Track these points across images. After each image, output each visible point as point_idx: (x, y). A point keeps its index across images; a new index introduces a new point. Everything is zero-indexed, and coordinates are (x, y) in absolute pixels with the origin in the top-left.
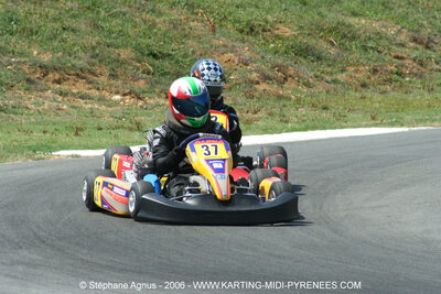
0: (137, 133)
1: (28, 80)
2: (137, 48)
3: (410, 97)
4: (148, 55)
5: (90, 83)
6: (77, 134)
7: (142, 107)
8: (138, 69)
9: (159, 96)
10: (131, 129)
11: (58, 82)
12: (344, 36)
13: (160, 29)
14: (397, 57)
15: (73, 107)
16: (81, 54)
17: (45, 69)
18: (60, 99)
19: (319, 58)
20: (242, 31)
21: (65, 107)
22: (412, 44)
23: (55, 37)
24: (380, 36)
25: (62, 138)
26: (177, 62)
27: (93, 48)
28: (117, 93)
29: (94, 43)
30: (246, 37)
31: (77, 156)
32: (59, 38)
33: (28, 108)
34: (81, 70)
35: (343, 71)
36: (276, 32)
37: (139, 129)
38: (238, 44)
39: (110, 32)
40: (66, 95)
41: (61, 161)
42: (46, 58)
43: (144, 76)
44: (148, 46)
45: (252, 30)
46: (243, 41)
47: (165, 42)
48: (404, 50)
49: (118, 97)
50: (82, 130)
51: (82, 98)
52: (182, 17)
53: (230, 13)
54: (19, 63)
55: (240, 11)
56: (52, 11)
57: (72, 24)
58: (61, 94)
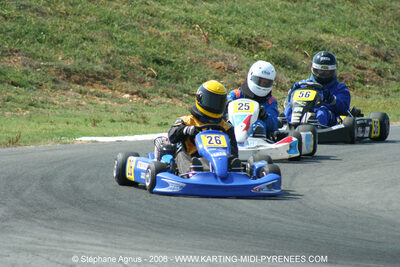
0: (143, 125)
1: (54, 81)
2: (144, 56)
3: (369, 101)
4: (153, 61)
5: (105, 84)
6: (94, 125)
7: (147, 104)
8: (145, 73)
9: (162, 96)
10: (138, 122)
11: (78, 83)
12: (317, 49)
13: (163, 40)
14: (359, 68)
15: (91, 103)
16: (98, 60)
17: (68, 73)
18: (80, 96)
19: (295, 67)
20: (231, 44)
21: (84, 103)
22: (372, 57)
23: (77, 46)
24: (345, 50)
25: (82, 128)
26: (177, 68)
27: (109, 55)
28: (127, 92)
29: (109, 51)
30: (234, 49)
31: (96, 141)
32: (81, 46)
33: (53, 103)
34: (98, 72)
36: (260, 44)
37: (145, 122)
38: (228, 54)
39: (122, 42)
40: (85, 93)
41: (83, 145)
42: (69, 64)
43: (150, 79)
44: (153, 54)
45: (240, 42)
46: (232, 51)
47: (167, 51)
48: (365, 62)
49: (127, 96)
50: (98, 121)
51: (98, 96)
52: (182, 31)
53: (222, 28)
54: (48, 66)
55: (231, 26)
56: (75, 25)
57: (91, 34)
58: (81, 92)
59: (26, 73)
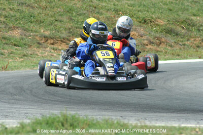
1: (39, 43)
5: (67, 44)
11: (53, 44)
12: (189, 25)
15: (59, 55)
16: (63, 31)
17: (47, 38)
18: (53, 51)
19: (177, 34)
20: (140, 22)
21: (55, 55)
23: (52, 24)
27: (70, 29)
29: (70, 27)
30: (142, 25)
32: (53, 24)
33: (37, 55)
34: (63, 38)
35: (188, 40)
36: (157, 22)
38: (138, 28)
39: (78, 22)
40: (56, 50)
42: (47, 33)
45: (145, 22)
46: (140, 26)
52: (112, 16)
53: (135, 14)
54: (34, 35)
55: (140, 13)
56: (51, 13)
57: (60, 18)
58: (54, 49)
59: (22, 39)
